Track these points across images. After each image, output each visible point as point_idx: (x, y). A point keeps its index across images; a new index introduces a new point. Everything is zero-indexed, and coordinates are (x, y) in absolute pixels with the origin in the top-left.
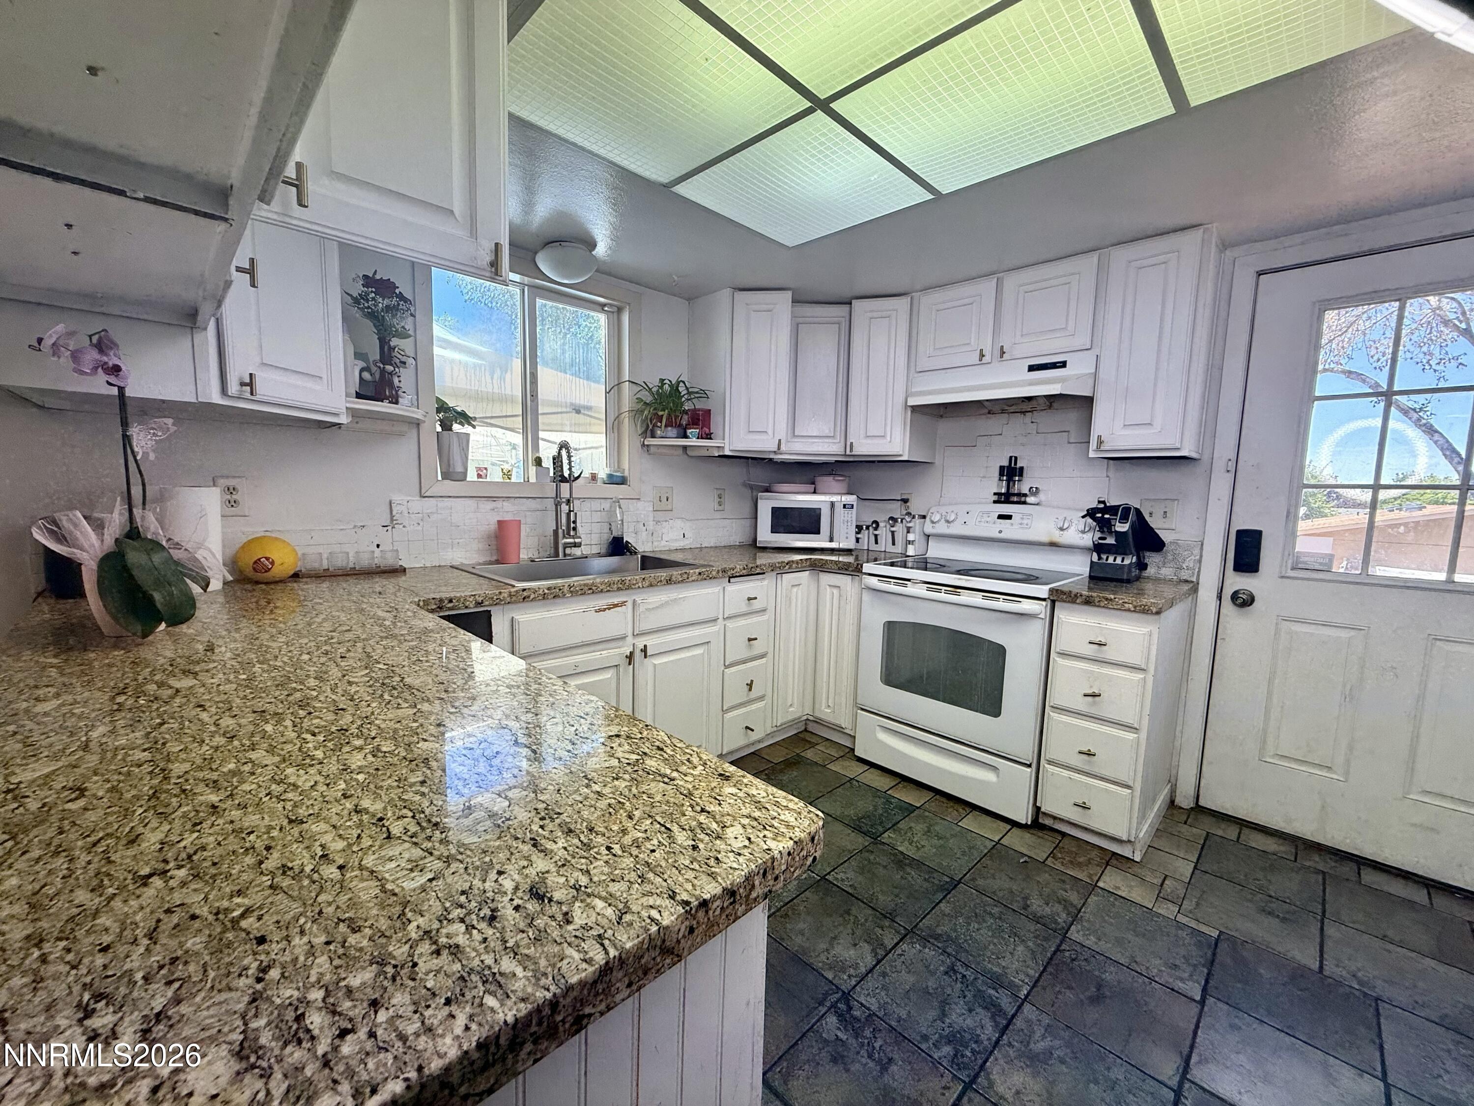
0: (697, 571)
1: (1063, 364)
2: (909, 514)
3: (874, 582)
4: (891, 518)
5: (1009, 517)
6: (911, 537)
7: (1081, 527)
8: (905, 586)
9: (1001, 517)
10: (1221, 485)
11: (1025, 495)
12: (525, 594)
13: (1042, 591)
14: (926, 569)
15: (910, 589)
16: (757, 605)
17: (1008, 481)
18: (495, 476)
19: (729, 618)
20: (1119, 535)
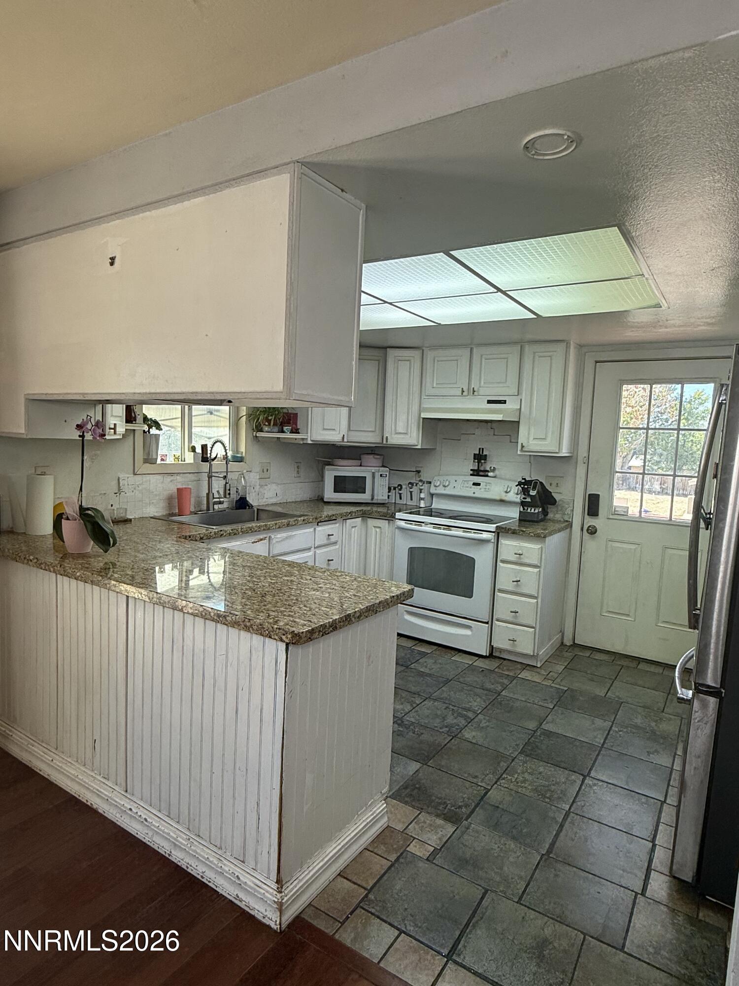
0: (302, 518)
1: (504, 402)
2: (421, 481)
3: (402, 524)
4: (410, 483)
5: (479, 484)
6: (422, 495)
7: (516, 491)
8: (421, 526)
9: (474, 484)
10: (581, 470)
11: (488, 471)
12: (222, 533)
13: (492, 527)
14: (431, 516)
15: (424, 528)
16: (333, 539)
17: (478, 463)
18: (170, 460)
19: (317, 547)
20: (531, 497)
